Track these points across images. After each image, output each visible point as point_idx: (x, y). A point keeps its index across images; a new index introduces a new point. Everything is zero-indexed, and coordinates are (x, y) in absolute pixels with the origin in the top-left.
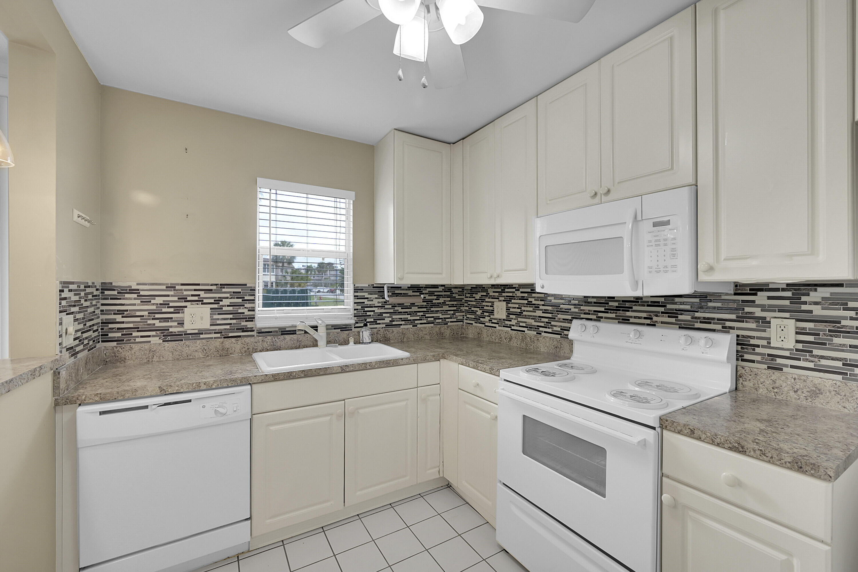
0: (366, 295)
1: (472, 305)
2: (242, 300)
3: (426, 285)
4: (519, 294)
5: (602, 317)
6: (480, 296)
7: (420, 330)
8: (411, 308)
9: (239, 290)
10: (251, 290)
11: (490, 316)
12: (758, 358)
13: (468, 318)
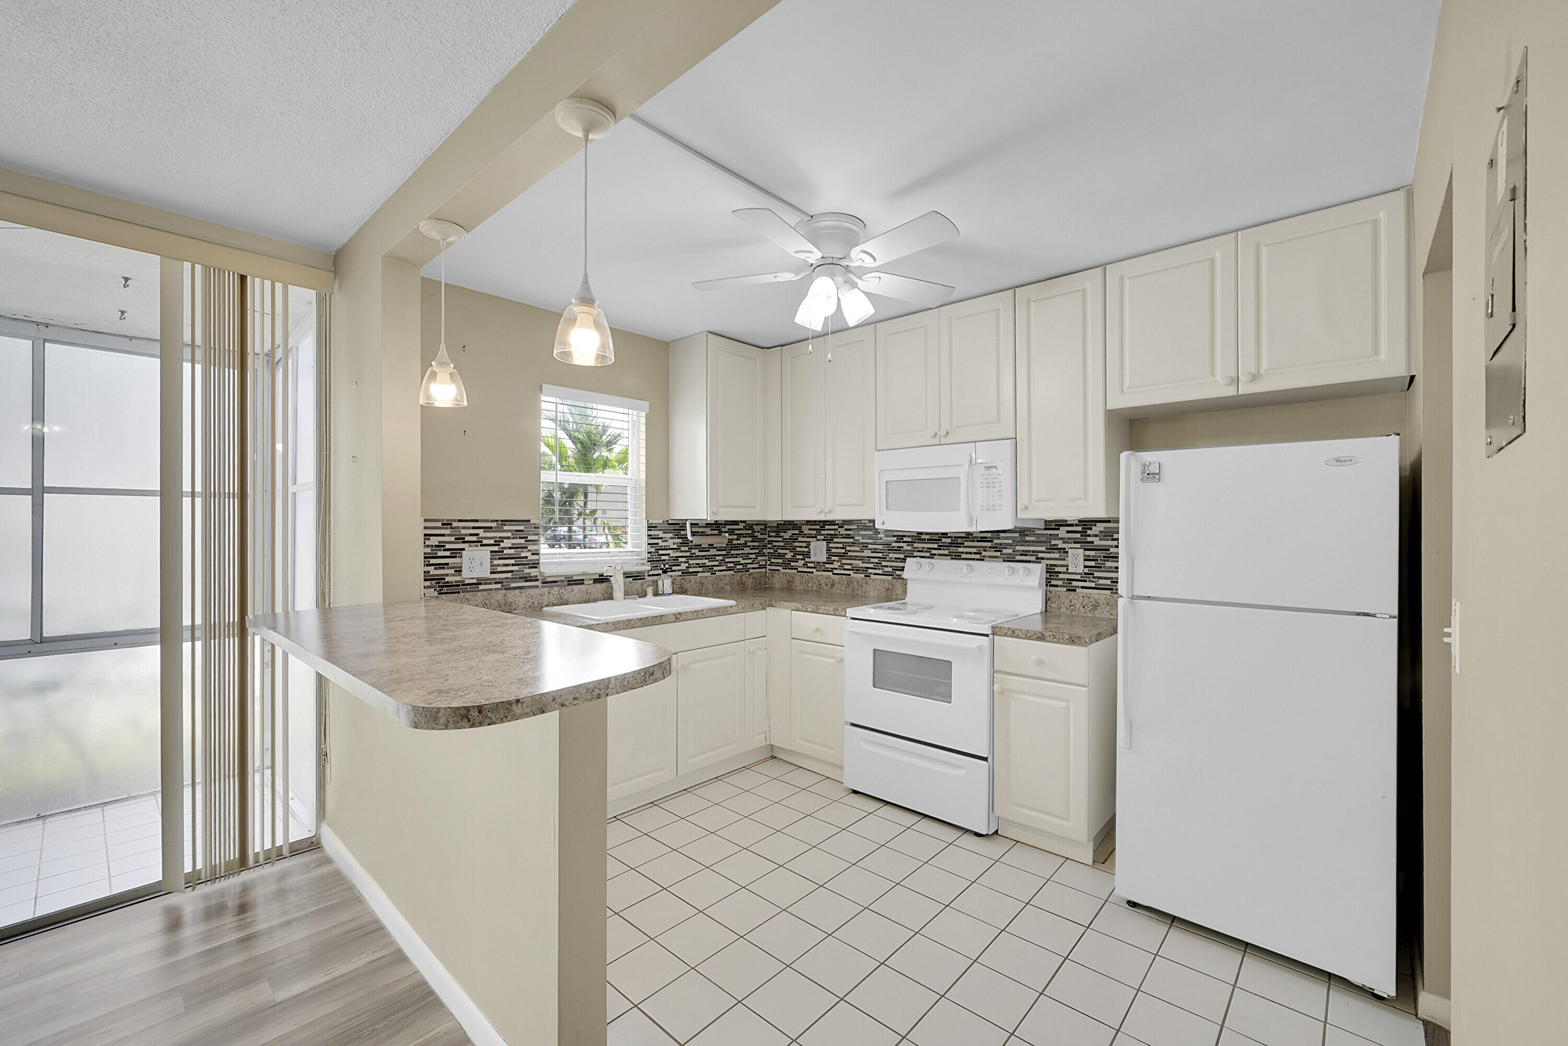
0: (661, 534)
1: (778, 546)
2: (526, 541)
3: (725, 521)
4: (842, 531)
5: (935, 555)
6: (791, 535)
7: (720, 578)
8: (709, 551)
9: (522, 528)
10: (535, 528)
11: (804, 559)
12: (1060, 583)
13: (773, 563)
